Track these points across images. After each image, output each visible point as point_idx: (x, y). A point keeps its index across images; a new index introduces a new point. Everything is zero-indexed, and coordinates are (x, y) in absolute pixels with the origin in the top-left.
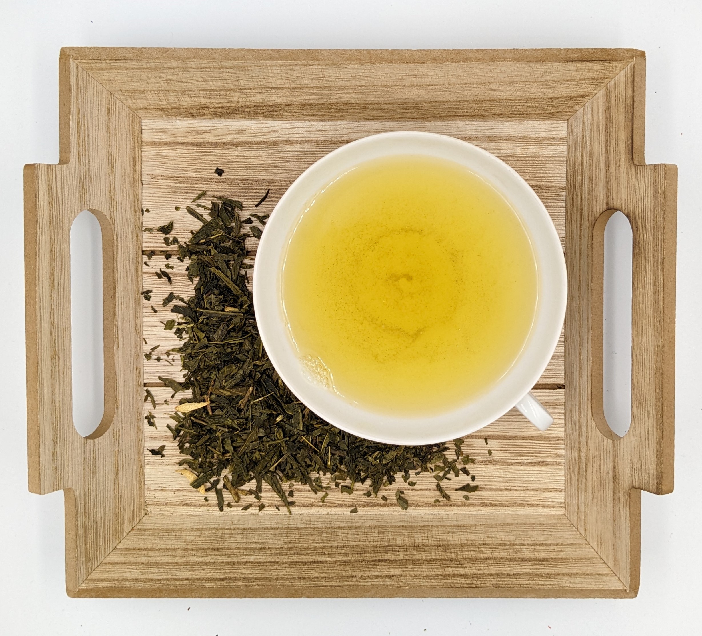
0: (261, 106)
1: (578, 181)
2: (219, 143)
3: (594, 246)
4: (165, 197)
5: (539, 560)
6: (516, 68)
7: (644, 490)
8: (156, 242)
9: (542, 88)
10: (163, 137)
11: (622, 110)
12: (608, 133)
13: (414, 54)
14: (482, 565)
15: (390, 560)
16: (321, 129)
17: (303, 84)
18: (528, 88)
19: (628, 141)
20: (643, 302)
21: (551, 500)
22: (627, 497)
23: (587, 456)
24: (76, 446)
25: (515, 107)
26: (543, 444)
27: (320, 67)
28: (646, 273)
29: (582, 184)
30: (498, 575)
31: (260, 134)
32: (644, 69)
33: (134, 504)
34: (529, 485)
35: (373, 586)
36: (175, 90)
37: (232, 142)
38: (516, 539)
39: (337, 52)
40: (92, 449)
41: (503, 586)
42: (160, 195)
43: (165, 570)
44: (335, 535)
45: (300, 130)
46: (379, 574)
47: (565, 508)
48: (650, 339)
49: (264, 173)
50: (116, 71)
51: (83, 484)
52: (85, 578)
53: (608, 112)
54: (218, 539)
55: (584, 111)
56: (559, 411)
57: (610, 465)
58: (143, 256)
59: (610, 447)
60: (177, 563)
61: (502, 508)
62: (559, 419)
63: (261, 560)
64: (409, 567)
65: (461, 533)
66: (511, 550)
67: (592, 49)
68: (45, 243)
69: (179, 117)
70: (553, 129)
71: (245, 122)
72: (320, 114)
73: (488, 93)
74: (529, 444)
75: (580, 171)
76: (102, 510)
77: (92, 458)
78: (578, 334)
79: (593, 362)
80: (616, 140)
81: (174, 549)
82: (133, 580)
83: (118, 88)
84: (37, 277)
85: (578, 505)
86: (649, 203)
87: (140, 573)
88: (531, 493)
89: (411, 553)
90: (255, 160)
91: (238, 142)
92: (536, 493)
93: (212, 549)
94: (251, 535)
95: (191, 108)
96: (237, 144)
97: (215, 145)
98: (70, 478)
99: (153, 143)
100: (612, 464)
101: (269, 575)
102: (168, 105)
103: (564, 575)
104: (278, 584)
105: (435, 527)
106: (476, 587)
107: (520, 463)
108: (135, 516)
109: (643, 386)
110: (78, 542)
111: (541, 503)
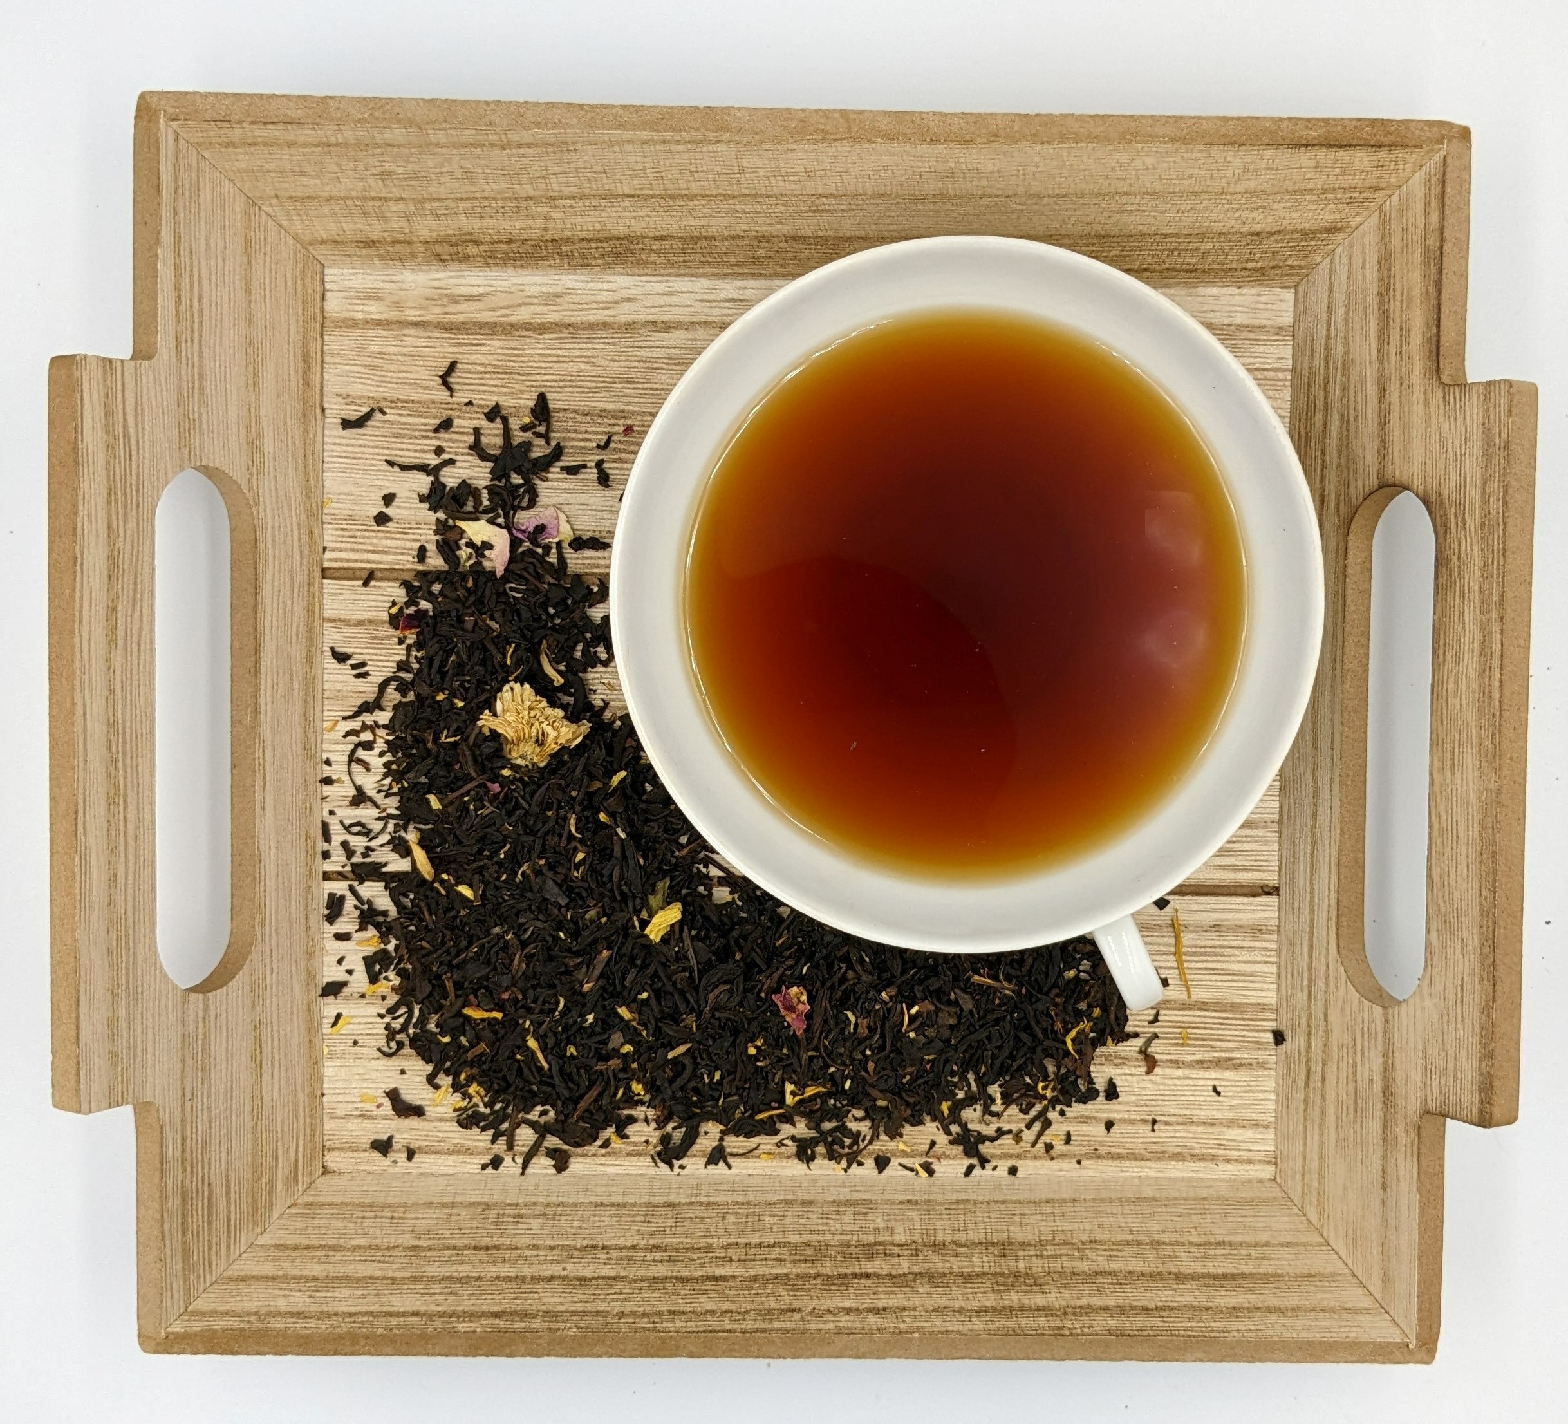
0: (598, 240)
1: (1317, 425)
2: (502, 324)
3: (1349, 571)
4: (377, 447)
5: (1215, 1277)
6: (1178, 159)
7: (1452, 1118)
8: (354, 550)
9: (1238, 210)
10: (373, 308)
11: (1417, 259)
12: (1385, 316)
13: (948, 122)
14: (1086, 1287)
15: (878, 1276)
16: (736, 296)
17: (695, 187)
18: (1206, 208)
19: (1429, 329)
20: (1456, 692)
21: (1243, 1146)
22: (1413, 1135)
23: (1325, 1045)
24: (163, 1006)
25: (1176, 253)
26: (1228, 1018)
27: (733, 147)
28: (1464, 628)
29: (1324, 431)
30: (1122, 1310)
31: (596, 306)
32: (1468, 168)
33: (297, 1147)
34: (1196, 1112)
35: (839, 1332)
36: (402, 199)
37: (530, 324)
38: (1163, 1232)
39: (772, 114)
40: (201, 1015)
41: (1131, 1333)
42: (366, 443)
43: (366, 1292)
44: (756, 1218)
45: (687, 299)
46: (854, 1305)
47: (1276, 1164)
48: (1470, 778)
49: (603, 394)
50: (266, 150)
51: (180, 1093)
52: (182, 1310)
53: (1385, 266)
54: (488, 1226)
55: (1331, 265)
56: (1264, 944)
57: (1377, 1062)
58: (325, 581)
59: (1378, 1023)
60: (393, 1279)
61: (1134, 1164)
62: (1266, 962)
63: (588, 1272)
64: (921, 1290)
65: (1039, 1217)
66: (1150, 1254)
67: (1351, 120)
68: (97, 536)
69: (410, 263)
70: (1262, 306)
71: (563, 277)
72: (733, 260)
73: (1114, 219)
74: (1198, 1020)
75: (1320, 404)
76: (223, 1155)
77: (200, 1037)
78: (1309, 771)
79: (1342, 833)
80: (1401, 329)
81: (388, 1248)
82: (292, 1314)
83: (270, 191)
84: (77, 614)
85: (1304, 1158)
86: (1473, 469)
87: (308, 1300)
88: (1200, 1129)
89: (925, 1261)
90: (582, 366)
91: (544, 324)
92: (1210, 1129)
93: (476, 1248)
94: (563, 1218)
95: (438, 242)
96: (543, 328)
97: (491, 329)
98: (150, 1079)
99: (350, 323)
100: (1381, 1060)
101: (602, 1307)
102: (386, 235)
103: (1269, 1310)
104: (623, 1325)
105: (982, 1203)
106: (1071, 1335)
107: (1176, 1062)
108: (300, 1173)
109: (1453, 883)
110: (166, 1227)
111: (1221, 1152)
